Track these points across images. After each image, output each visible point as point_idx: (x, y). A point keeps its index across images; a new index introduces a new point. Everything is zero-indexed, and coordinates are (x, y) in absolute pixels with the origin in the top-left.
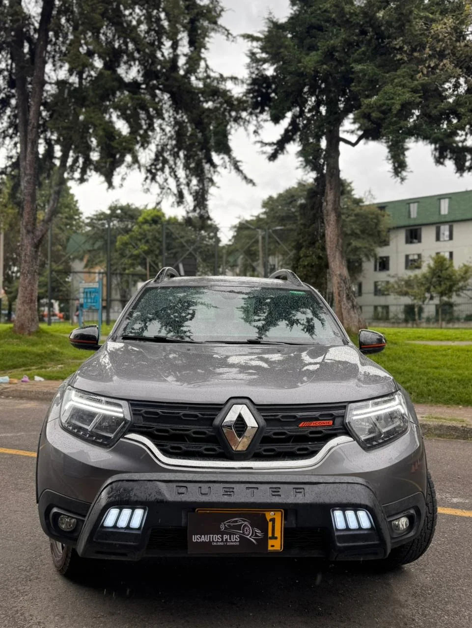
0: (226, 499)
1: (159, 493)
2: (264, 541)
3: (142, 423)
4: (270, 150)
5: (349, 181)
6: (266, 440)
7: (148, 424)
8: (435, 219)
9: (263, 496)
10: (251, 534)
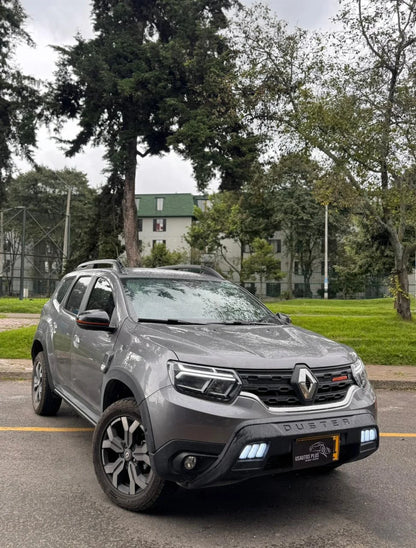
0: (313, 431)
1: (276, 431)
2: (330, 456)
3: (247, 385)
4: (68, 147)
5: (84, 173)
6: (320, 391)
7: (251, 385)
8: (154, 214)
9: (329, 427)
10: (324, 451)
